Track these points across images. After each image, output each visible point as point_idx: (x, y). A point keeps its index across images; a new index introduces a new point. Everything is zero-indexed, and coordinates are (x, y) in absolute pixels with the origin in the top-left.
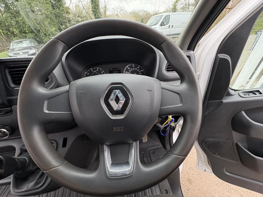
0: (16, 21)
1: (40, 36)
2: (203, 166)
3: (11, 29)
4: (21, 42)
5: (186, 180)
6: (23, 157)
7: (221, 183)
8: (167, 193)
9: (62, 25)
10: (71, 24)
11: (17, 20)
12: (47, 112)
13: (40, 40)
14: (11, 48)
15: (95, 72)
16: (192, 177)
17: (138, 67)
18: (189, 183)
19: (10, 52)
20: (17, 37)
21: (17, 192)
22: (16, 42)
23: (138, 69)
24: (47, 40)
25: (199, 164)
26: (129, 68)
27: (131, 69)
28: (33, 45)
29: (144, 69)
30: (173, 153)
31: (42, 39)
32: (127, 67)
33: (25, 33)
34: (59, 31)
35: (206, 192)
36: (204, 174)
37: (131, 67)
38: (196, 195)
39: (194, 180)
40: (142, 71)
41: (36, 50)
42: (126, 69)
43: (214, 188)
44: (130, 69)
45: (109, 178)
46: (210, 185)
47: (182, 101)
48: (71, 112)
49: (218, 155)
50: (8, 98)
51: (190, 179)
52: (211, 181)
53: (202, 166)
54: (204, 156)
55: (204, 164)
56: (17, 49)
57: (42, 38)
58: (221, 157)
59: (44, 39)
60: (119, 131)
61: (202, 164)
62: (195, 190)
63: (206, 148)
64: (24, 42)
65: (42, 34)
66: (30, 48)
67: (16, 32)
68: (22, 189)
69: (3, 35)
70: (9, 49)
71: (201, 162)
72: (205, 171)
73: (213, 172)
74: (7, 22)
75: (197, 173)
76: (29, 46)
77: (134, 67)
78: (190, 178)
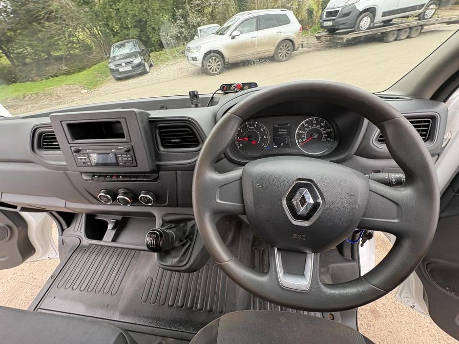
0: (116, 10)
1: (147, 32)
2: (410, 298)
3: (110, 24)
4: (123, 45)
5: (368, 310)
6: (171, 232)
7: (442, 337)
8: (333, 319)
9: (178, 9)
10: (192, 5)
11: (118, 7)
12: (219, 201)
13: (146, 39)
14: (112, 55)
15: (253, 129)
16: (382, 309)
17: (322, 124)
18: (373, 315)
19: (111, 62)
20: (117, 36)
21: (162, 265)
22: (117, 46)
23: (321, 127)
24: (156, 39)
25: (403, 292)
26: (306, 125)
27: (310, 126)
28: (138, 50)
29: (333, 127)
30: (370, 282)
31: (149, 37)
32: (304, 122)
33: (128, 28)
34: (173, 20)
35: (405, 340)
36: (408, 311)
37: (310, 123)
38: (383, 338)
39: (385, 314)
40: (328, 130)
41: (142, 58)
42: (301, 126)
43: (425, 340)
44: (308, 127)
45: (281, 287)
46: (416, 333)
47: (400, 215)
48: (244, 204)
49: (451, 290)
50: (157, 163)
51: (377, 311)
52: (420, 326)
53: (407, 297)
54: (416, 284)
55: (413, 296)
56: (117, 58)
57: (149, 35)
58: (455, 295)
59: (152, 37)
60: (300, 238)
61: (409, 295)
62: (381, 330)
63: (425, 272)
64: (127, 44)
65: (149, 29)
66: (134, 55)
67: (116, 28)
68: (166, 262)
69: (101, 34)
70: (109, 57)
71: (407, 291)
72: (413, 307)
73: (428, 314)
74: (105, 12)
75: (393, 305)
76: (133, 51)
77: (314, 124)
78: (377, 309)
